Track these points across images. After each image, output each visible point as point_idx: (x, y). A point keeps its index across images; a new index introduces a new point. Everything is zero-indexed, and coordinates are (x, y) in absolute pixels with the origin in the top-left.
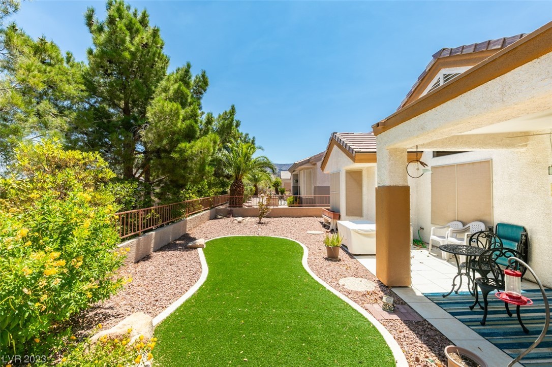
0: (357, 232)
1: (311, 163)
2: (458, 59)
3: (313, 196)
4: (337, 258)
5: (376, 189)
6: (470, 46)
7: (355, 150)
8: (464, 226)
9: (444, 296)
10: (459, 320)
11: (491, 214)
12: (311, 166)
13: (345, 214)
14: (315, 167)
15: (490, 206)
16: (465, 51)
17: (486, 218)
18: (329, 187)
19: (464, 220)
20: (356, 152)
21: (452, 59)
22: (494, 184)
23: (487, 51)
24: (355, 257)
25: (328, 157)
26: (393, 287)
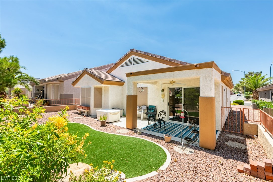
0: (111, 113)
1: (59, 80)
2: (139, 54)
3: (59, 99)
4: (105, 125)
5: (127, 96)
6: (143, 52)
7: (104, 79)
8: (140, 108)
9: (146, 128)
10: (154, 132)
11: (147, 103)
12: (59, 83)
13: (93, 107)
14: (62, 83)
15: (147, 101)
16: (141, 53)
17: (146, 104)
18: (73, 94)
19: (139, 106)
20: (105, 80)
21: (136, 53)
22: (148, 94)
23: (147, 55)
24: (110, 123)
25: (80, 79)
26: (134, 129)
